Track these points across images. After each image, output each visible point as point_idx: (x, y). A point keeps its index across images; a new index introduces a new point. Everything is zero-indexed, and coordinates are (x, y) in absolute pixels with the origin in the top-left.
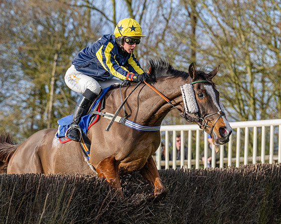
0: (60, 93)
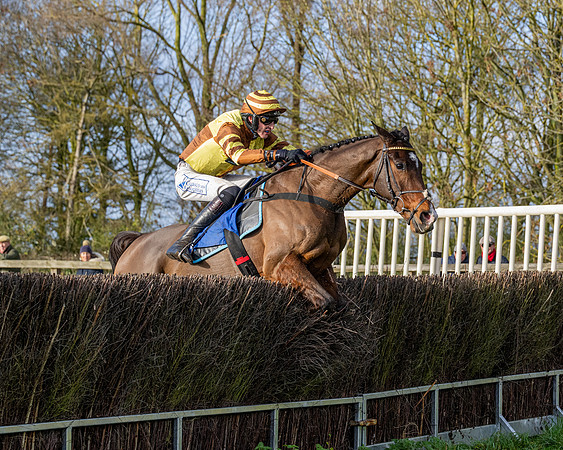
0: (89, 154)
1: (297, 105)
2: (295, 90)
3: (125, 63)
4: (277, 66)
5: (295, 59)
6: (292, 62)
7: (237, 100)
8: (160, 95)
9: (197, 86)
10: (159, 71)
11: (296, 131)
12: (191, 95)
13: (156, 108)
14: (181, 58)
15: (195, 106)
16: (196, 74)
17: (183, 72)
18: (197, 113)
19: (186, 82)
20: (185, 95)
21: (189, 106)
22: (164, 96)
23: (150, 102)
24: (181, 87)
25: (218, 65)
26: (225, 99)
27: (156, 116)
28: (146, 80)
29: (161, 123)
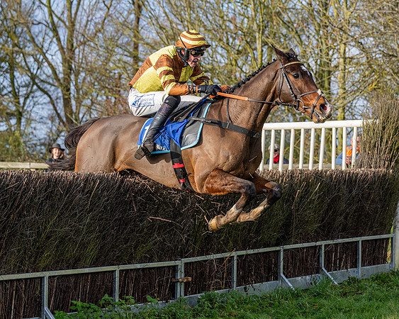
1: (136, 48)
2: (135, 36)
3: (9, 16)
4: (121, 20)
5: (135, 14)
6: (133, 16)
7: (92, 44)
8: (36, 40)
9: (63, 33)
10: (35, 22)
11: (136, 67)
12: (59, 40)
13: (33, 50)
14: (51, 13)
15: (62, 48)
16: (62, 24)
17: (53, 23)
18: (63, 53)
19: (55, 30)
20: (55, 40)
21: (57, 48)
22: (38, 40)
23: (28, 44)
24: (51, 34)
25: (78, 18)
26: (84, 43)
27: (33, 55)
28: (25, 29)
29: (36, 60)
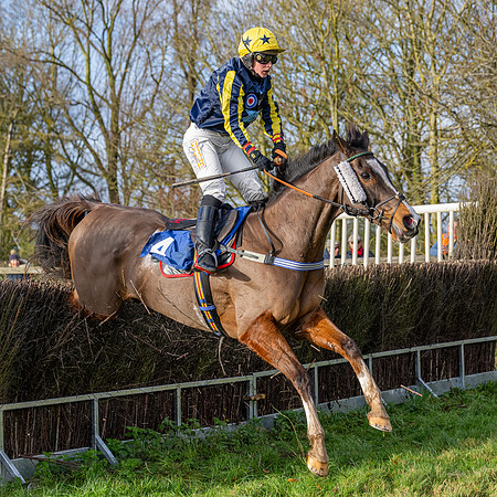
0: (15, 175)
4: (173, 96)
5: (189, 89)
6: (186, 92)
9: (106, 114)
10: (73, 102)
12: (101, 122)
13: (72, 134)
14: (91, 89)
15: (105, 132)
17: (94, 103)
18: (107, 137)
19: (96, 111)
21: (100, 132)
22: (78, 123)
26: (131, 125)
27: (72, 141)
29: (75, 147)
